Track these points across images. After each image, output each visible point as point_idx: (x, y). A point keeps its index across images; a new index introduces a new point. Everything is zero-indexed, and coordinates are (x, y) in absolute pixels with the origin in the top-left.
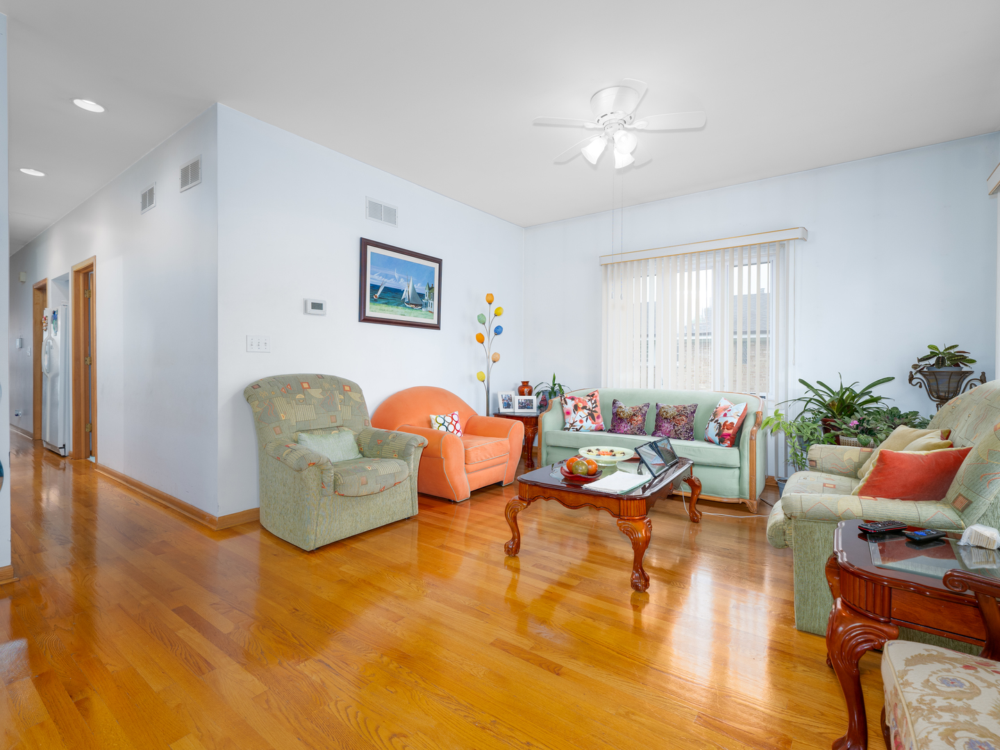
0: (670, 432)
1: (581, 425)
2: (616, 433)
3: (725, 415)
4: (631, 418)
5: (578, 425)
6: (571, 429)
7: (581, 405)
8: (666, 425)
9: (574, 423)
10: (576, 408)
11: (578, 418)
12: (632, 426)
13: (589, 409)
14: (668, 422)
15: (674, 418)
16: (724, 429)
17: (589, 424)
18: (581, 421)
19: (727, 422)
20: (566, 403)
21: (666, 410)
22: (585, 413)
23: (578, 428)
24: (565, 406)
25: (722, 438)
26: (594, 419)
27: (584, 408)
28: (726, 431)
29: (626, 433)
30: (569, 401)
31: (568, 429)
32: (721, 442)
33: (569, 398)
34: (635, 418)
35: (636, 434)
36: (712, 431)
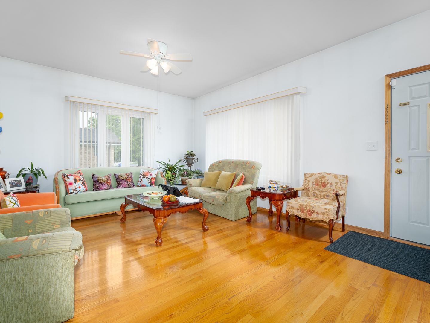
0: (126, 185)
1: (79, 189)
2: (99, 190)
3: (151, 175)
4: (106, 182)
5: (78, 189)
6: (74, 193)
7: (78, 179)
8: (124, 182)
9: (76, 189)
10: (76, 180)
11: (78, 186)
12: (108, 185)
13: (82, 180)
14: (124, 181)
15: (127, 179)
16: (152, 180)
17: (83, 188)
18: (80, 187)
19: (152, 177)
20: (69, 178)
21: (122, 176)
22: (81, 183)
23: (78, 191)
24: (68, 180)
25: (151, 184)
26: (85, 185)
27: (80, 180)
28: (153, 181)
29: (104, 189)
30: (69, 177)
31: (72, 193)
32: (151, 185)
33: (70, 175)
34: (108, 181)
35: (110, 189)
36: (145, 181)
